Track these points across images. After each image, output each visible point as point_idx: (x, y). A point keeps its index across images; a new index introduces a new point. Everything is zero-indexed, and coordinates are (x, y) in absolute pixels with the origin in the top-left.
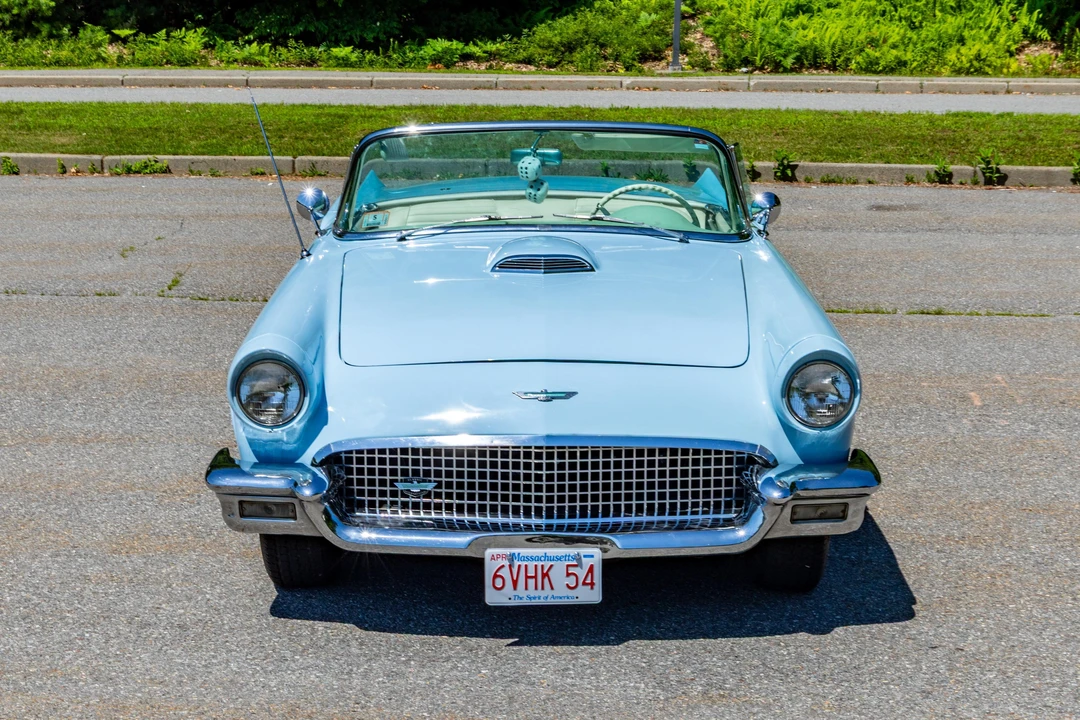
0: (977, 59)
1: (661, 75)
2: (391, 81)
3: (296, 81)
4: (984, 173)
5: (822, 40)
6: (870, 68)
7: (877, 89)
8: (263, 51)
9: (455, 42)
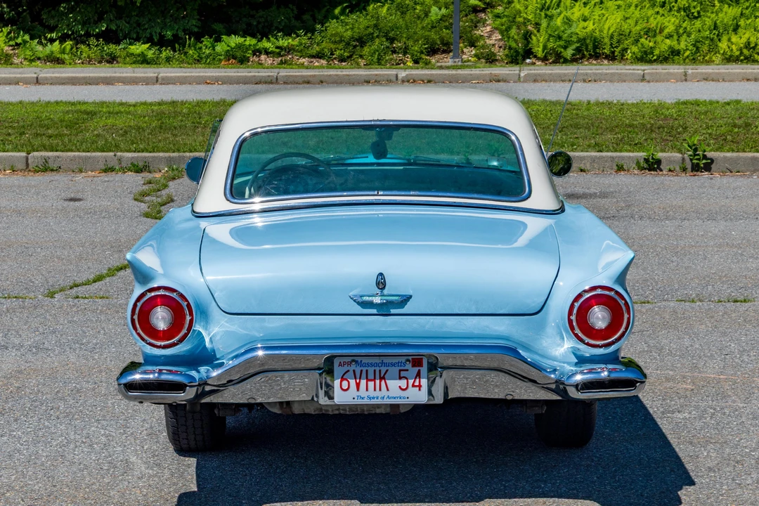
0: (746, 47)
1: (441, 68)
2: (176, 77)
4: (691, 160)
5: (601, 31)
6: (645, 57)
7: (643, 79)
8: (64, 49)
9: (248, 38)
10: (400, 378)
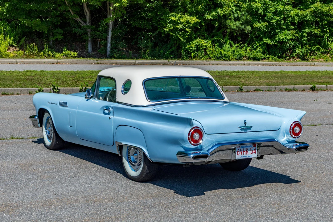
4: (53, 90)
10: (251, 150)
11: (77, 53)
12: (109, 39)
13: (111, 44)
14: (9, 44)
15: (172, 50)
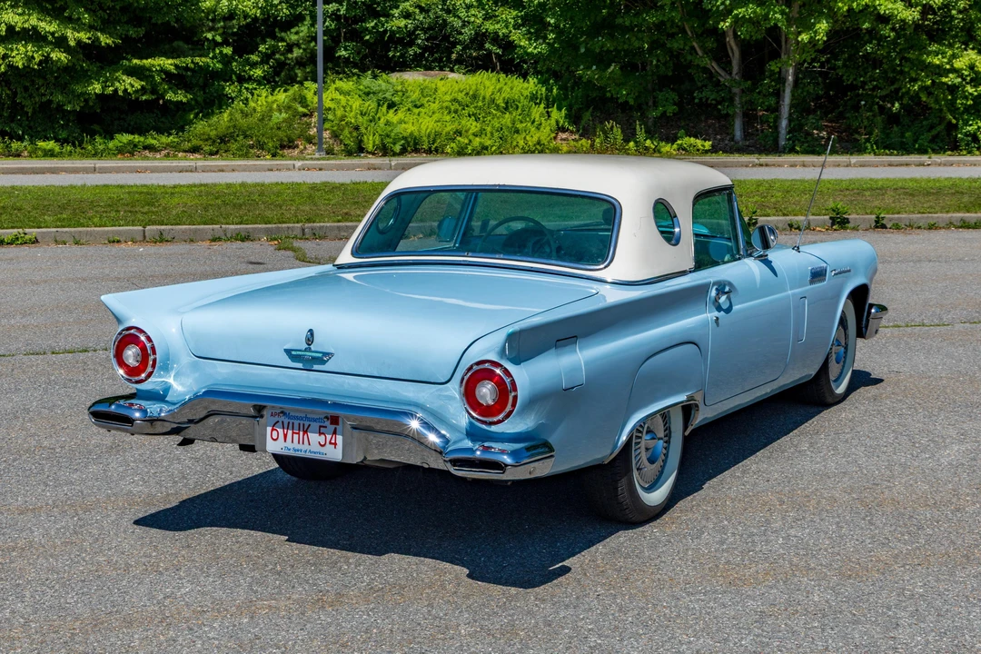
3: (32, 168)
5: (419, 131)
9: (136, 136)
11: (711, 143)
12: (785, 110)
13: (790, 121)
14: (558, 125)
15: (934, 132)
